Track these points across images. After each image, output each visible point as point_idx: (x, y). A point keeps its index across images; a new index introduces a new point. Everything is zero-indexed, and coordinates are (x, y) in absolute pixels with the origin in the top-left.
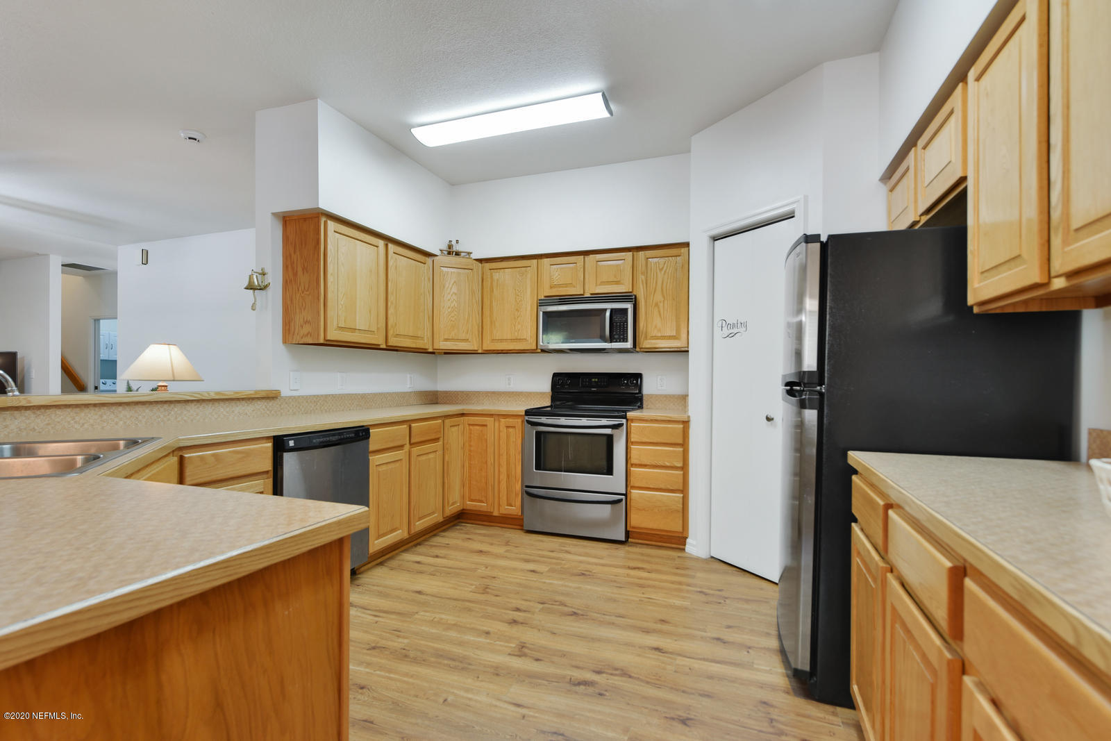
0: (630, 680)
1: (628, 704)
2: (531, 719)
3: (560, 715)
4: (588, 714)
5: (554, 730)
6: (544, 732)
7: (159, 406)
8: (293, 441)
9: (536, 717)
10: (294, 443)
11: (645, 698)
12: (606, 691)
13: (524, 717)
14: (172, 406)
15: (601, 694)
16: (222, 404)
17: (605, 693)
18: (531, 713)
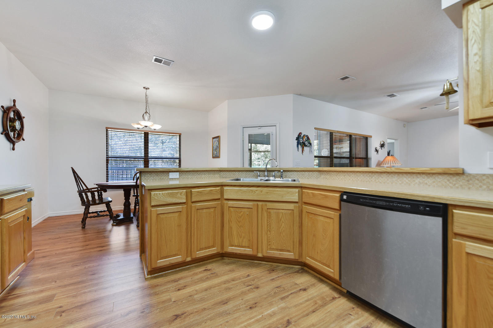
7: (367, 174)
8: (346, 196)
10: (347, 198)
14: (374, 174)
16: (405, 175)
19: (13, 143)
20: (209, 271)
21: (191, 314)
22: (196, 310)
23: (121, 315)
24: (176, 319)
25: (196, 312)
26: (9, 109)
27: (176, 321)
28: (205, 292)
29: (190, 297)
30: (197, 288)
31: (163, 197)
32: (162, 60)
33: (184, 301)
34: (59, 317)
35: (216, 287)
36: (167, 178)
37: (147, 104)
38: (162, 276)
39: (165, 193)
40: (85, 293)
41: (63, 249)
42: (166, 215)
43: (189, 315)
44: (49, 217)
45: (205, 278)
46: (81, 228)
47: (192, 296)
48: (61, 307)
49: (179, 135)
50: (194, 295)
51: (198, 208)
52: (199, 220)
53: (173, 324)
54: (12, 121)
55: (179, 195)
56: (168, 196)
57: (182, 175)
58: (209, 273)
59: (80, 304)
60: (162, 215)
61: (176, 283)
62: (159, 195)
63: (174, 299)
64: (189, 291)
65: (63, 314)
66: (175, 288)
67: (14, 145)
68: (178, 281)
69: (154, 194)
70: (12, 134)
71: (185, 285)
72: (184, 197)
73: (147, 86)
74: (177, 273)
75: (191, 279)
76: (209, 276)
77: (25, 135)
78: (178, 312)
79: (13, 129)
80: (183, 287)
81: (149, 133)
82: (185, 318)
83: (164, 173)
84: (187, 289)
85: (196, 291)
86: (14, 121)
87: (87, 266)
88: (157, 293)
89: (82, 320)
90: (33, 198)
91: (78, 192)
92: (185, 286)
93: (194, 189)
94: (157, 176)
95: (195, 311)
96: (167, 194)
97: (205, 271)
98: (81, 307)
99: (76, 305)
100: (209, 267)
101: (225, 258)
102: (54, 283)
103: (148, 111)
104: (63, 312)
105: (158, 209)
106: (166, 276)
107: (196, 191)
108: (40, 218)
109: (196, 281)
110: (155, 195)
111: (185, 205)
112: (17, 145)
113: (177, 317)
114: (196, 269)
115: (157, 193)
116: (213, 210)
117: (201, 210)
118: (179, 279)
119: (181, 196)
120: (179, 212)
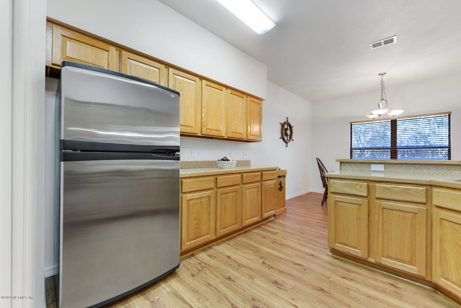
0: (234, 303)
1: (244, 291)
2: (290, 297)
3: (276, 295)
4: (264, 292)
5: (281, 290)
6: (285, 290)
9: (287, 297)
11: (235, 292)
12: (250, 301)
13: (293, 299)
15: (253, 299)
17: (251, 300)
18: (289, 300)
19: (287, 143)
20: (394, 288)
21: (334, 298)
22: (341, 300)
23: (294, 262)
24: (320, 290)
25: (339, 301)
26: (284, 124)
27: (319, 292)
28: (367, 297)
29: (347, 289)
30: (362, 289)
31: (341, 186)
32: (380, 43)
33: (338, 287)
34: (272, 243)
35: (385, 304)
36: (368, 170)
37: (383, 91)
38: (341, 260)
39: (343, 183)
40: (290, 240)
41: (301, 213)
42: (344, 204)
43: (332, 297)
44: (311, 192)
45: (381, 289)
46: (321, 204)
47: (350, 289)
48: (276, 240)
49: (448, 115)
50: (352, 291)
51: (384, 207)
52: (385, 222)
53: (314, 291)
54: (286, 130)
55: (358, 187)
56: (346, 186)
57: (388, 168)
58: (393, 289)
59: (283, 243)
60: (340, 202)
61: (347, 273)
62: (337, 184)
63: (332, 279)
64: (351, 285)
65: (274, 243)
66: (342, 274)
67: (287, 144)
68: (350, 273)
69: (332, 182)
70: (285, 138)
71: (354, 279)
72: (365, 190)
73: (382, 72)
74: (357, 267)
75: (365, 279)
76: (388, 291)
77: (293, 137)
78: (326, 289)
79: (286, 135)
80: (349, 278)
81: (397, 120)
82: (326, 296)
83: (365, 164)
84: (351, 283)
85: (358, 290)
86: (287, 130)
87: (303, 227)
88: (325, 267)
89: (277, 251)
90: (286, 176)
91: (321, 177)
92: (352, 280)
93: (380, 183)
94: (357, 167)
95: (339, 299)
96: (345, 184)
97: (390, 285)
98: (282, 245)
99: (281, 243)
100: (400, 285)
101: (439, 293)
102: (283, 228)
103: (384, 98)
104: (275, 242)
105: (337, 197)
106: (345, 263)
107: (382, 187)
108: (305, 191)
109: (368, 284)
110: (334, 183)
111: (367, 199)
112: (288, 144)
113: (322, 290)
114: (381, 276)
115: (335, 182)
116: (410, 216)
117: (389, 210)
118: (353, 272)
119: (361, 189)
120: (359, 205)
